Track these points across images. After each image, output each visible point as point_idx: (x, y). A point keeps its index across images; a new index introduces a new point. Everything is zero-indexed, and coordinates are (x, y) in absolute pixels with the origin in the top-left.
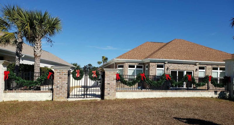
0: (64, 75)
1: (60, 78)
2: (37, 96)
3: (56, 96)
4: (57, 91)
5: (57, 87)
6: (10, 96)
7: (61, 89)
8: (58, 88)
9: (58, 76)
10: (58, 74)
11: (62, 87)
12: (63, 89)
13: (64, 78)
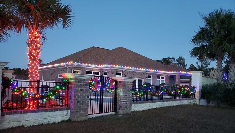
0: (86, 85)
1: (81, 90)
2: (50, 117)
3: (76, 115)
4: (78, 107)
5: (78, 102)
6: (10, 120)
7: (83, 104)
8: (79, 104)
9: (79, 87)
10: (79, 84)
11: (83, 101)
12: (84, 104)
13: (86, 90)
